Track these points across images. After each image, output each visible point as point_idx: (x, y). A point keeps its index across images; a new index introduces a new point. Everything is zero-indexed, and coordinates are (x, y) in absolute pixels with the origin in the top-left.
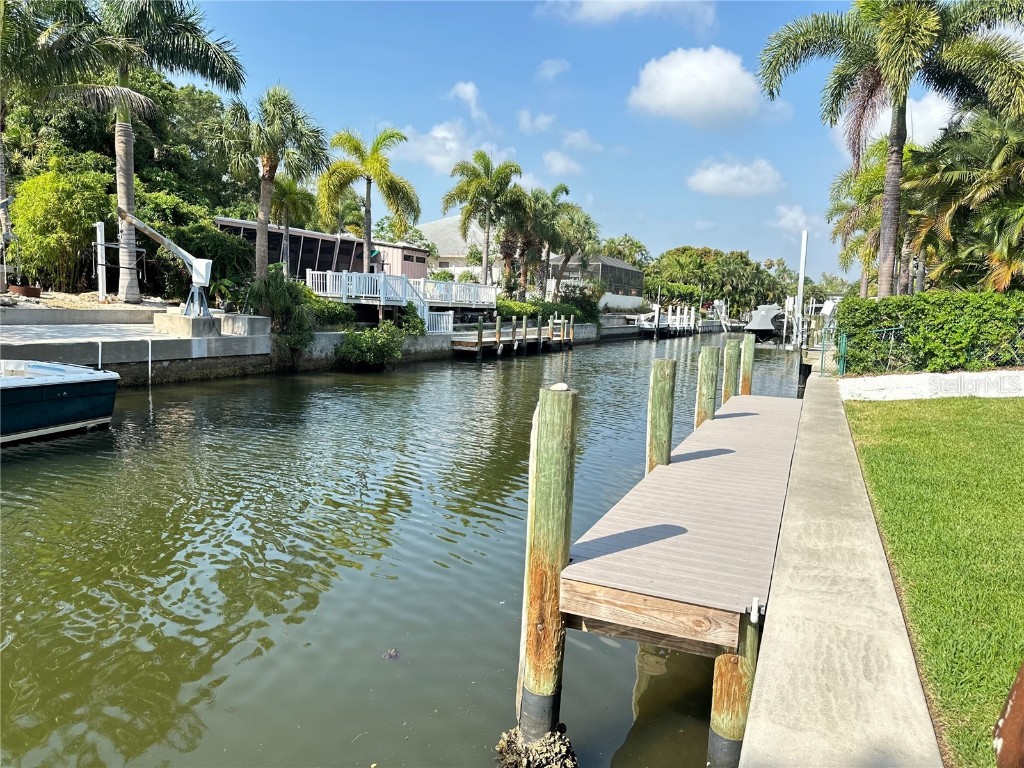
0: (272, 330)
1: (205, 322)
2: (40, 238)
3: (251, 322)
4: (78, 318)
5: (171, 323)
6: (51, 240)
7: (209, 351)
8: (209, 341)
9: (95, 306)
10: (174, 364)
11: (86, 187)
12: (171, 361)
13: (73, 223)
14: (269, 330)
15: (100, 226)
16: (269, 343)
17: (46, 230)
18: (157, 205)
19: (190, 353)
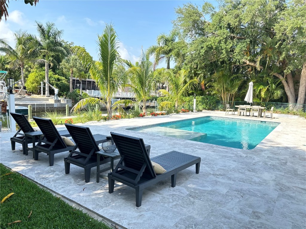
0: (72, 102)
1: (57, 101)
2: (32, 85)
3: (67, 101)
4: (36, 100)
5: (51, 101)
6: (34, 85)
7: (58, 106)
8: (58, 104)
9: (40, 97)
10: (51, 108)
11: (41, 75)
12: (50, 108)
13: (38, 82)
14: (71, 102)
15: (42, 82)
16: (71, 105)
17: (33, 83)
18: (55, 78)
19: (54, 106)
